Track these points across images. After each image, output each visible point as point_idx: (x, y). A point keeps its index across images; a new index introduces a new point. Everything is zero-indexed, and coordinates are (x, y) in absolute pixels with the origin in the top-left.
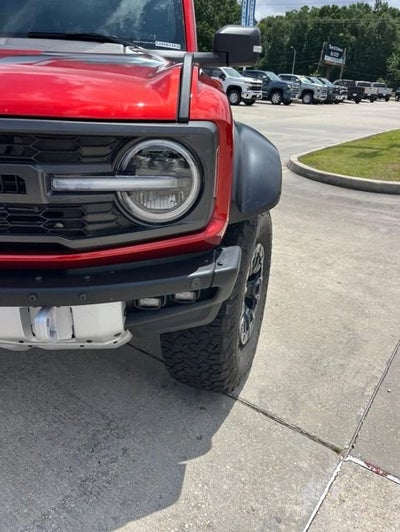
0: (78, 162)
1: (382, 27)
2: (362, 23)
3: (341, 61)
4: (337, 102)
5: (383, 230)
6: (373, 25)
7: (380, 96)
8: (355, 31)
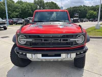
0: (73, 37)
1: (84, 9)
2: (81, 9)
3: (78, 15)
4: (79, 22)
5: (96, 44)
6: (83, 9)
7: (86, 21)
8: (80, 10)
